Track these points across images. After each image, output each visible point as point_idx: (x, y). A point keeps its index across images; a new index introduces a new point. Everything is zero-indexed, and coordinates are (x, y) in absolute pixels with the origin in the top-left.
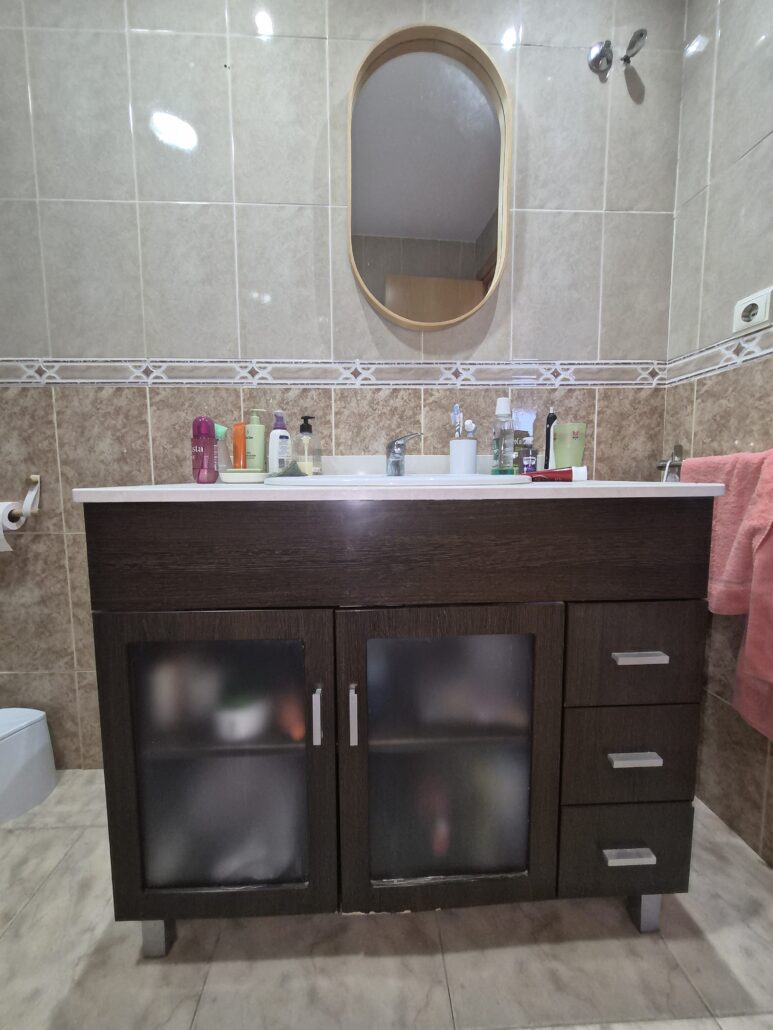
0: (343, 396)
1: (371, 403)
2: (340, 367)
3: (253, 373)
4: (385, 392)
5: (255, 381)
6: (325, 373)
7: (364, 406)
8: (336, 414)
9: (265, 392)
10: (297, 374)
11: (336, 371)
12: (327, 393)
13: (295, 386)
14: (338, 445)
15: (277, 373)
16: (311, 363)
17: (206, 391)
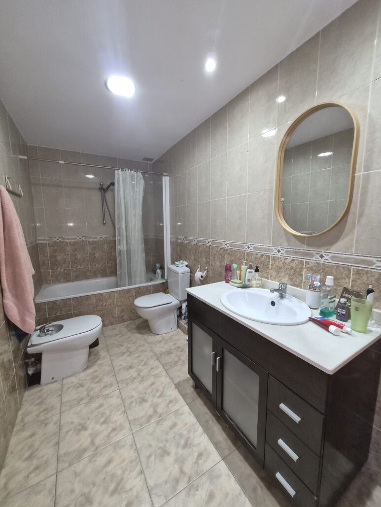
0: (274, 259)
1: (284, 263)
2: (273, 248)
3: (249, 247)
4: (289, 259)
5: (249, 250)
6: (268, 250)
7: (281, 264)
8: (271, 265)
9: (251, 254)
10: (260, 249)
11: (272, 249)
12: (269, 257)
13: (260, 253)
14: (271, 276)
15: (255, 248)
16: (265, 246)
17: (237, 251)
